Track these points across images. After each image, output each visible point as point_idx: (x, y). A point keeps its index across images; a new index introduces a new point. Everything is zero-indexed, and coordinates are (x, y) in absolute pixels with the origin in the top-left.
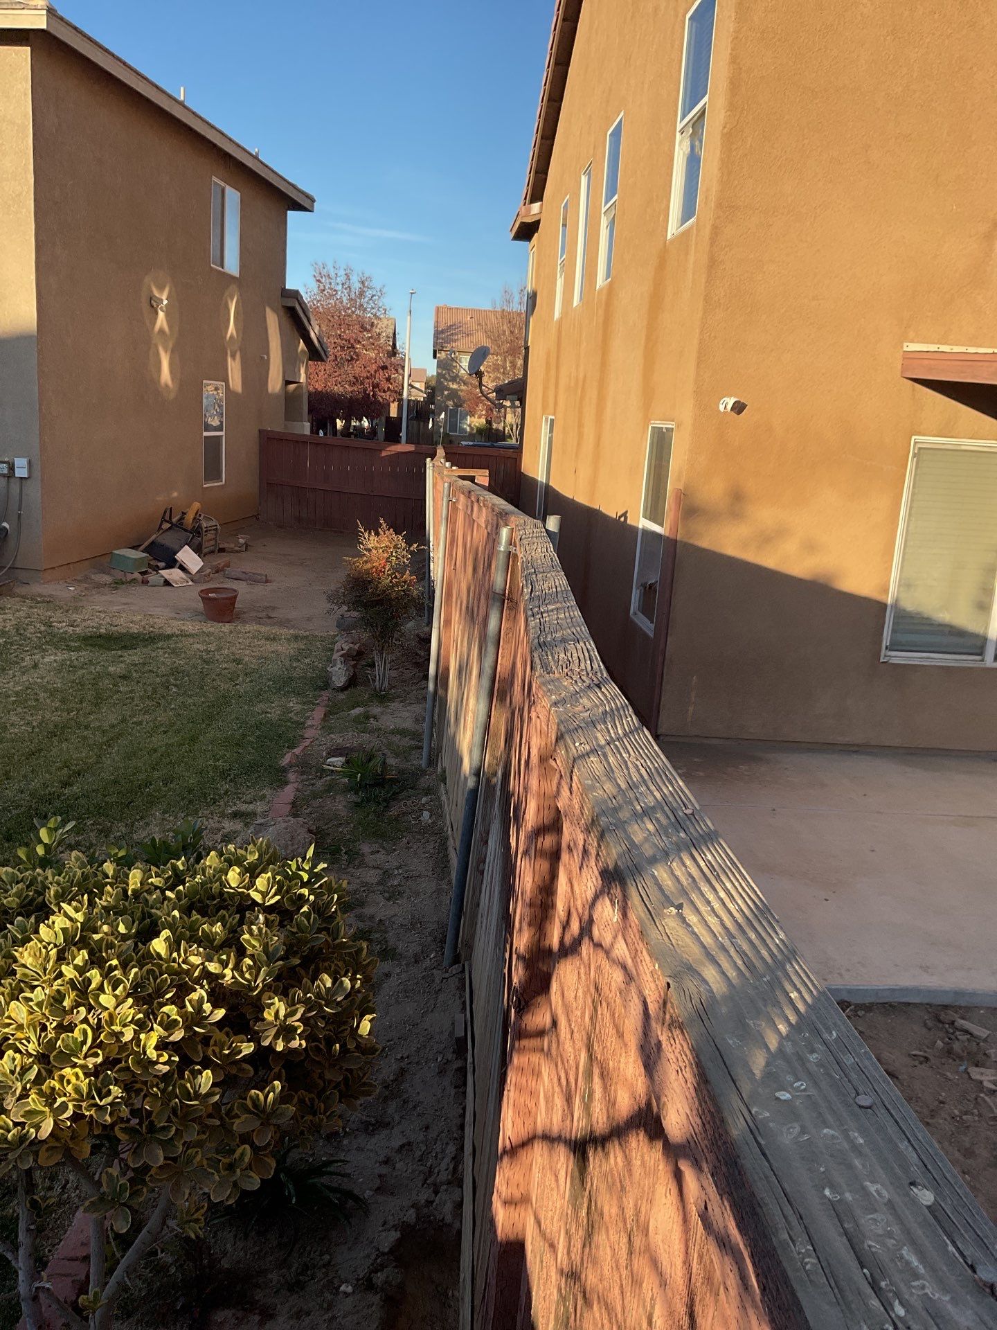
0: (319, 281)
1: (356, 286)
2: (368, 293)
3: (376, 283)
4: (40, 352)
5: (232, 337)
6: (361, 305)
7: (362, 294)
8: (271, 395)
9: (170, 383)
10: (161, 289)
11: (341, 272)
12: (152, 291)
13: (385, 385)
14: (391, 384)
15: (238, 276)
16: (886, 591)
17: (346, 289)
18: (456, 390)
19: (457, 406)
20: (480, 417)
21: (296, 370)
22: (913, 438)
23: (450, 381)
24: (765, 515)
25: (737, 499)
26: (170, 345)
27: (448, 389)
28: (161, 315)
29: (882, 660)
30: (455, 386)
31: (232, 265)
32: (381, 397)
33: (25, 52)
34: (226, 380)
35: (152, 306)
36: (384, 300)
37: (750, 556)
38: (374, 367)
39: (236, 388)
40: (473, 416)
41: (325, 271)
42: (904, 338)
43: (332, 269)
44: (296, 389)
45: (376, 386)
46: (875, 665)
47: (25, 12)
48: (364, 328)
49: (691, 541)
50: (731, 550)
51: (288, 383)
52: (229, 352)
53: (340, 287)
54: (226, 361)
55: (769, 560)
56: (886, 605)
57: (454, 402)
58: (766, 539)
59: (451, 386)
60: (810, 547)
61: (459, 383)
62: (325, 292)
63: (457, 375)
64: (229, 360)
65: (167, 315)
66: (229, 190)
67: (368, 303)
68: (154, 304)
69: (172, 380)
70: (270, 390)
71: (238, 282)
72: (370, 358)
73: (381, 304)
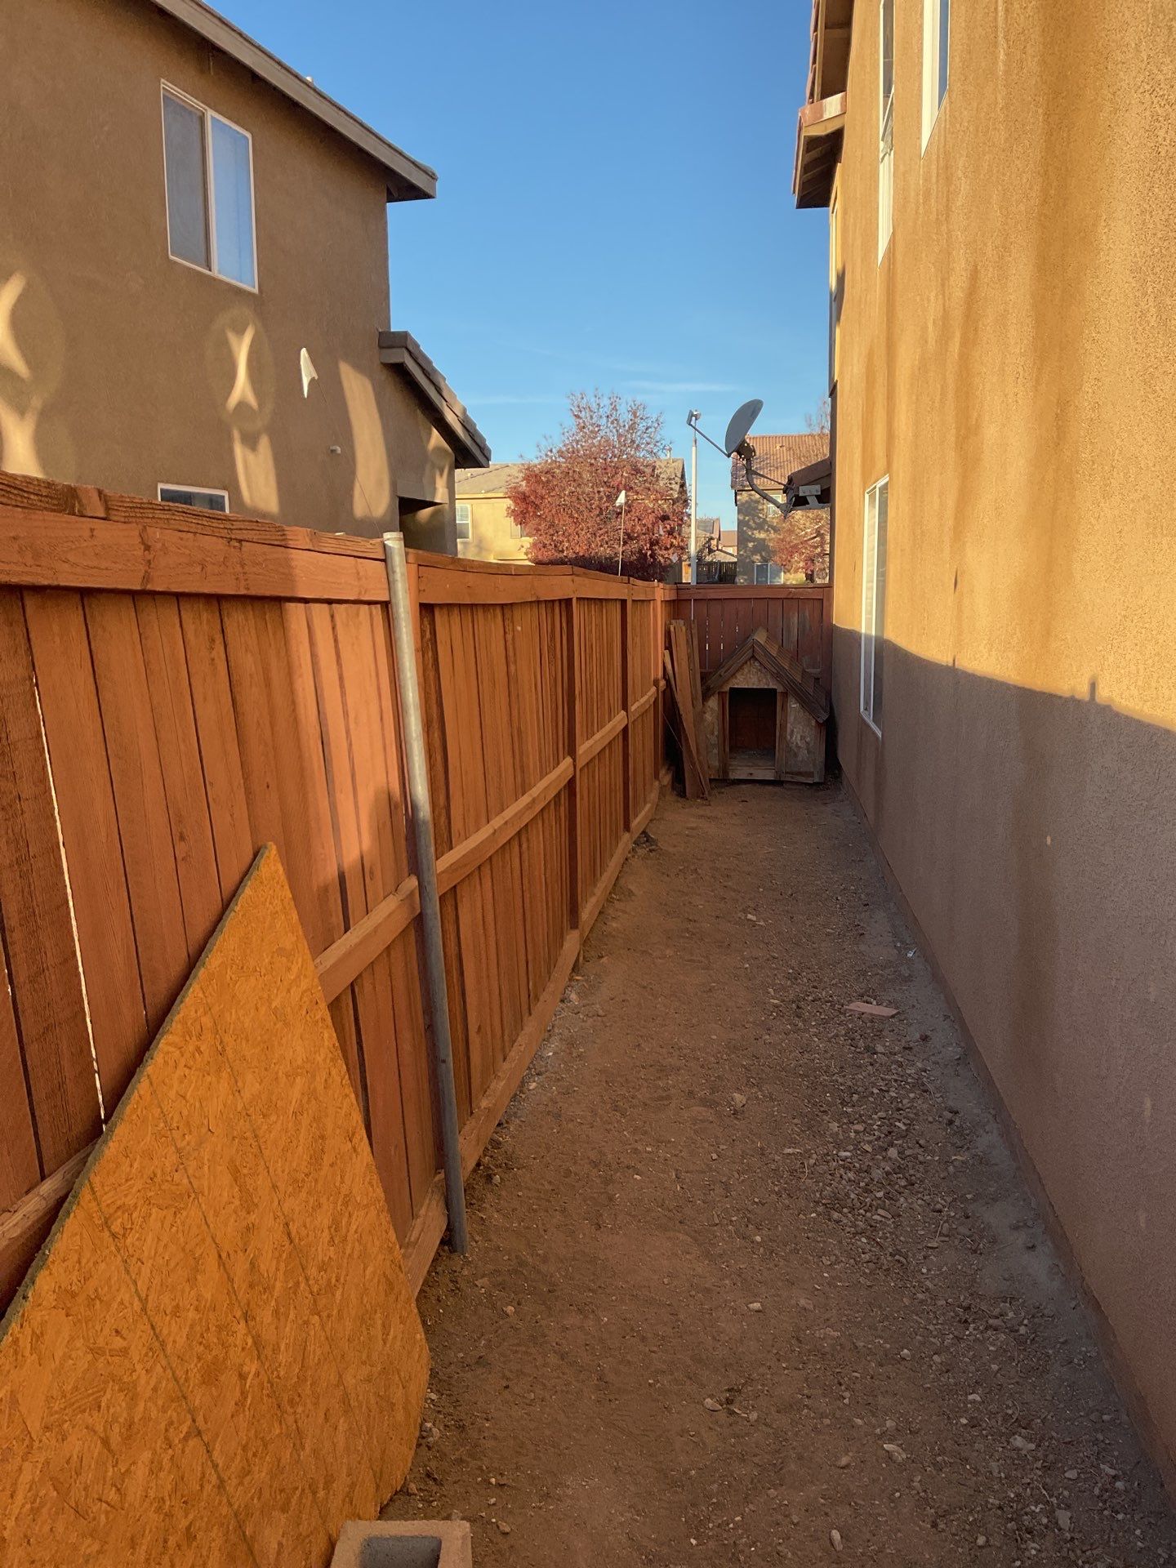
0: (577, 417)
1: (625, 417)
2: (642, 426)
3: (651, 412)
5: (242, 403)
6: (633, 441)
7: (632, 428)
8: (363, 522)
13: (667, 540)
14: (675, 538)
15: (256, 290)
17: (612, 423)
18: (764, 540)
19: (765, 560)
20: (796, 571)
21: (425, 481)
23: (755, 529)
27: (754, 540)
30: (762, 535)
32: (662, 556)
34: (230, 487)
36: (662, 432)
38: (651, 518)
39: (263, 502)
40: (789, 571)
41: (584, 402)
43: (593, 399)
45: (654, 543)
48: (637, 471)
51: (407, 503)
52: (237, 435)
53: (605, 419)
54: (231, 451)
57: (761, 556)
59: (757, 536)
61: (768, 530)
62: (586, 430)
63: (764, 519)
64: (239, 450)
66: (210, 114)
67: (642, 438)
70: (359, 512)
71: (258, 303)
72: (646, 508)
73: (658, 438)
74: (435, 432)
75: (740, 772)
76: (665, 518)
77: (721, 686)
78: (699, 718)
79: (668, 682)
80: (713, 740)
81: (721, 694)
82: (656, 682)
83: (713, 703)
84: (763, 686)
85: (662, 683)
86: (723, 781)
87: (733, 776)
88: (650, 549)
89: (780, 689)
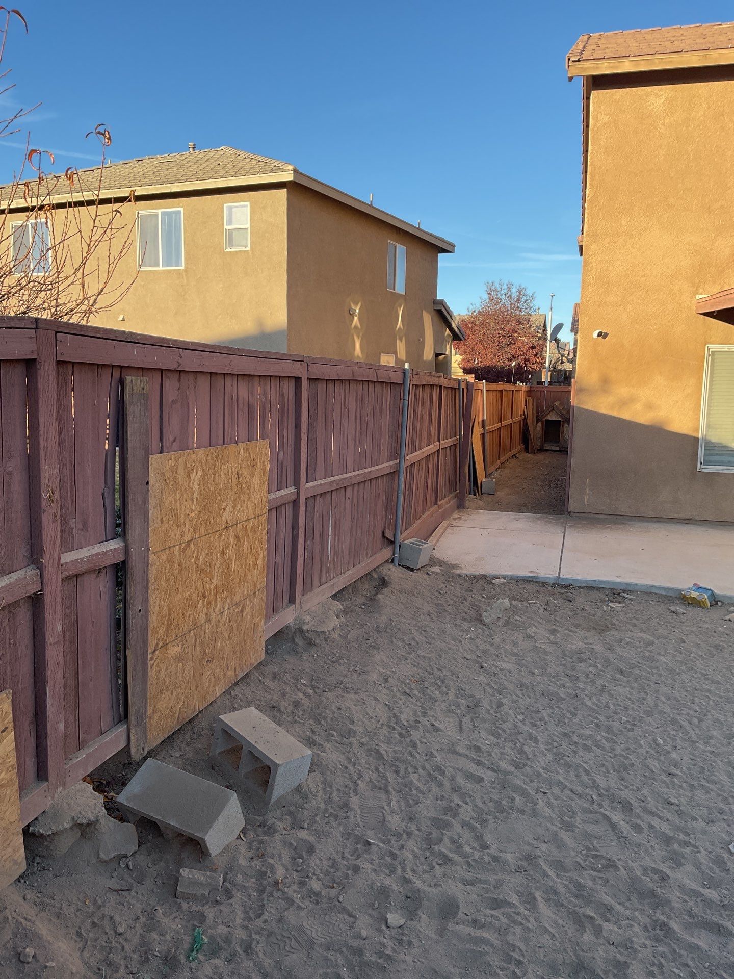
0: (489, 294)
1: (515, 294)
2: (523, 299)
3: (529, 292)
4: (288, 339)
5: (399, 328)
6: (518, 307)
7: (518, 300)
8: (425, 362)
9: (360, 355)
10: (356, 304)
11: (505, 287)
12: (351, 306)
13: (533, 359)
14: (538, 358)
15: (404, 294)
16: (697, 430)
17: (508, 297)
21: (443, 347)
22: (707, 346)
24: (623, 391)
25: (606, 383)
26: (361, 334)
28: (356, 318)
29: (698, 470)
31: (400, 287)
32: (531, 367)
33: (283, 192)
34: (395, 353)
35: (350, 314)
36: (534, 303)
37: (614, 413)
38: (526, 347)
39: (402, 358)
41: (494, 286)
42: (696, 293)
43: (498, 285)
44: (444, 358)
45: (527, 360)
46: (694, 474)
47: (284, 173)
48: (519, 323)
49: (581, 406)
50: (604, 411)
51: (437, 355)
52: (398, 337)
53: (504, 296)
54: (396, 342)
55: (625, 415)
56: (698, 438)
58: (624, 403)
60: (649, 407)
62: (494, 301)
64: (398, 341)
65: (360, 319)
66: (398, 245)
67: (523, 305)
68: (352, 313)
69: (362, 353)
70: (425, 359)
71: (404, 297)
72: (523, 342)
73: (532, 305)
74: (447, 329)
75: (547, 447)
76: (533, 348)
77: (543, 418)
78: (535, 429)
79: (525, 417)
80: (539, 436)
81: (543, 421)
82: (521, 415)
83: (540, 424)
84: (556, 419)
85: (523, 416)
86: (542, 450)
87: (545, 448)
88: (525, 363)
89: (562, 420)
